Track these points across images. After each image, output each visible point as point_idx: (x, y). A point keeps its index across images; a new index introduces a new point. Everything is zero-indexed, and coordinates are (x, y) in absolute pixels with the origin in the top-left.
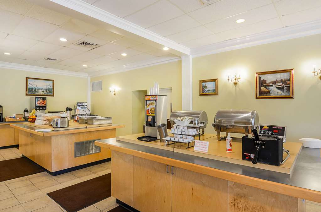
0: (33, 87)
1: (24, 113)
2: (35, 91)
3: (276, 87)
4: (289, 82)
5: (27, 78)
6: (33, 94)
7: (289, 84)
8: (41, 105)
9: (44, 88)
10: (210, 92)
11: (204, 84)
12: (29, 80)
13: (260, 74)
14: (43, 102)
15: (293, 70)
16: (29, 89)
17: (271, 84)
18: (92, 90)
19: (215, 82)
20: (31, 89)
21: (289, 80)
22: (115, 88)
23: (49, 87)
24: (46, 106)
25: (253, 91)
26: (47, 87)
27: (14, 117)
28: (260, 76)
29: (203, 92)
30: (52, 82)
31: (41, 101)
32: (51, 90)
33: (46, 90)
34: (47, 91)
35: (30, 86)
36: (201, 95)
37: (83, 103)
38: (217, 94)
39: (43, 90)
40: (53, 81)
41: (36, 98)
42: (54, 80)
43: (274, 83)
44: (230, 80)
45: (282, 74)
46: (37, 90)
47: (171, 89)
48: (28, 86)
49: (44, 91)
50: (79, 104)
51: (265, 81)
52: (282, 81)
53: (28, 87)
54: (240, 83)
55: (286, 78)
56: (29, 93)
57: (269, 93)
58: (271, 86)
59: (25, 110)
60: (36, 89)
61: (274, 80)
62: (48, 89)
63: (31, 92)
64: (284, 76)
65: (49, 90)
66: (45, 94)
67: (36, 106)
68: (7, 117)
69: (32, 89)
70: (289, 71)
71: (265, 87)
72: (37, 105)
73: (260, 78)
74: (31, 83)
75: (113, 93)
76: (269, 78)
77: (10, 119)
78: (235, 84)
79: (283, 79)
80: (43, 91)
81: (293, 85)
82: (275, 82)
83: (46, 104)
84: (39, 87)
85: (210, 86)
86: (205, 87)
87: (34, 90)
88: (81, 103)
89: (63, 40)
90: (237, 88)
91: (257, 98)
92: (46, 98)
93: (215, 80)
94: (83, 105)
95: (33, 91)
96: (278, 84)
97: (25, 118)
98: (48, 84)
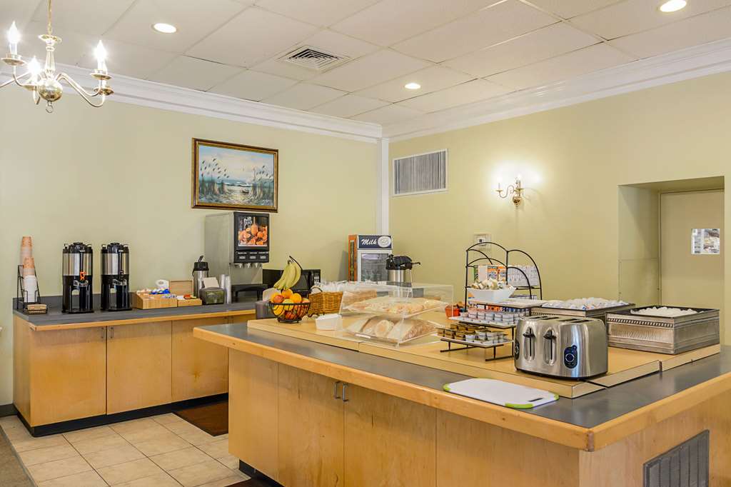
0: (215, 176)
1: (196, 277)
2: (222, 190)
5: (197, 142)
6: (213, 202)
8: (252, 244)
9: (248, 180)
12: (201, 148)
14: (259, 234)
16: (203, 181)
18: (398, 189)
20: (209, 182)
23: (264, 176)
24: (267, 249)
26: (258, 177)
27: (166, 292)
30: (270, 157)
31: (253, 228)
32: (270, 188)
33: (254, 187)
34: (258, 191)
35: (205, 173)
37: (377, 237)
39: (244, 189)
40: (274, 152)
41: (236, 216)
42: (277, 151)
46: (226, 188)
48: (200, 173)
49: (248, 193)
50: (366, 242)
53: (200, 178)
56: (204, 200)
59: (196, 264)
60: (222, 184)
62: (258, 183)
63: (208, 196)
65: (262, 187)
66: (253, 204)
67: (238, 250)
68: (143, 291)
69: (212, 182)
72: (241, 244)
74: (209, 159)
75: (510, 195)
77: (153, 297)
80: (244, 192)
83: (268, 242)
84: (232, 177)
87: (217, 187)
92: (268, 218)
94: (377, 247)
95: (214, 193)
97: (200, 294)
98: (259, 166)
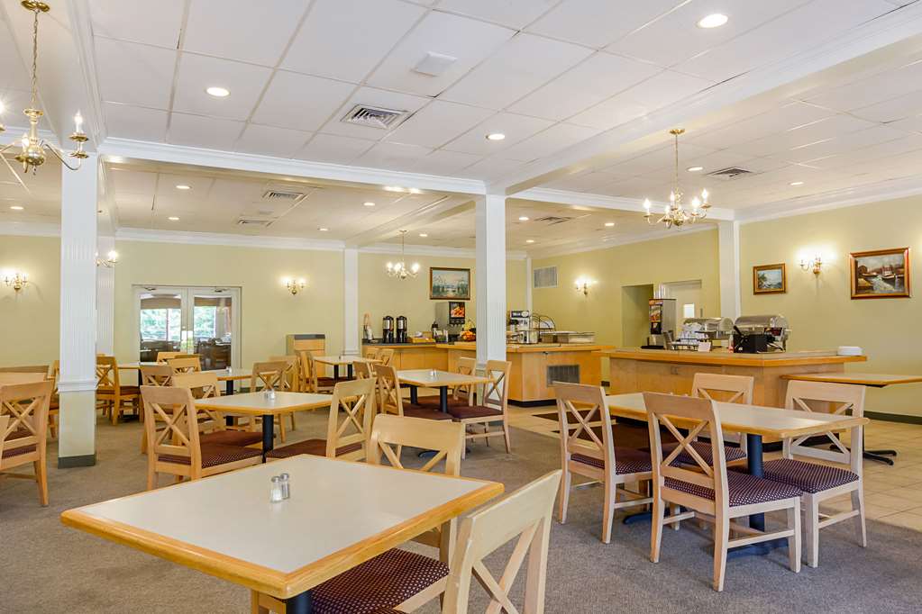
0: (440, 284)
1: (433, 330)
2: (443, 291)
3: (883, 279)
4: (901, 270)
5: (432, 269)
6: (439, 297)
7: (903, 274)
8: (457, 316)
9: (455, 285)
10: (772, 289)
11: (761, 273)
12: (434, 271)
13: (856, 255)
14: (460, 311)
15: (907, 249)
16: (435, 287)
17: (875, 274)
18: (536, 285)
19: (780, 270)
20: (437, 287)
21: (902, 267)
22: (584, 281)
23: (463, 283)
24: (464, 318)
25: (845, 285)
26: (460, 283)
27: (421, 336)
28: (858, 259)
29: (760, 288)
30: (466, 273)
31: (458, 308)
32: (466, 288)
33: (458, 288)
34: (460, 290)
35: (435, 283)
36: (755, 293)
37: (521, 312)
38: (784, 292)
39: (454, 289)
40: (468, 270)
41: (450, 303)
42: (470, 269)
43: (880, 271)
44: (805, 267)
45: (892, 256)
46: (445, 289)
47: (700, 282)
48: (433, 283)
49: (455, 291)
50: (514, 315)
51: (864, 269)
52: (891, 268)
53: (433, 285)
54: (823, 269)
55: (897, 263)
56: (435, 296)
57: (871, 288)
58: (875, 276)
59: (432, 325)
60: (443, 288)
61: (879, 266)
62: (460, 286)
63: (437, 294)
64: (894, 260)
65: (462, 288)
66: (458, 297)
67: (451, 318)
69: (439, 287)
70: (900, 251)
71: (866, 278)
72: (452, 316)
73: (856, 263)
74: (438, 277)
75: (583, 290)
76: (871, 264)
77: (416, 338)
78: (816, 273)
79: (893, 264)
80: (453, 291)
81: (908, 275)
82: (881, 269)
83: (464, 315)
84: (448, 284)
85: (772, 277)
86: (763, 278)
87: (441, 289)
88: (517, 312)
89: (524, 219)
90: (820, 281)
91: (853, 298)
92: (464, 303)
93: (781, 267)
94: (521, 316)
95: (440, 292)
96: (887, 273)
97: (435, 337)
98: (460, 278)
